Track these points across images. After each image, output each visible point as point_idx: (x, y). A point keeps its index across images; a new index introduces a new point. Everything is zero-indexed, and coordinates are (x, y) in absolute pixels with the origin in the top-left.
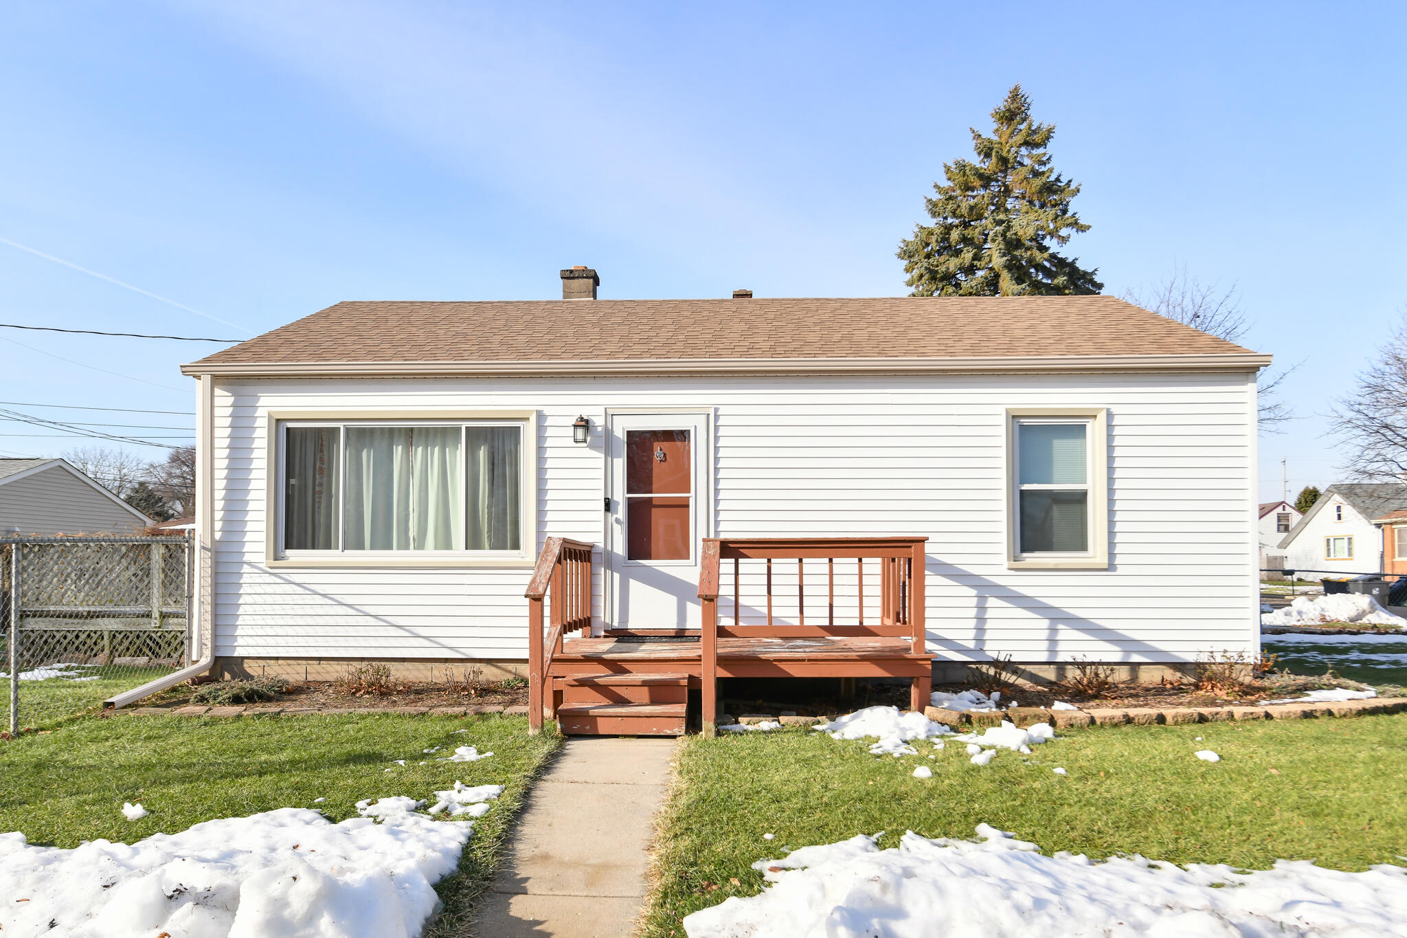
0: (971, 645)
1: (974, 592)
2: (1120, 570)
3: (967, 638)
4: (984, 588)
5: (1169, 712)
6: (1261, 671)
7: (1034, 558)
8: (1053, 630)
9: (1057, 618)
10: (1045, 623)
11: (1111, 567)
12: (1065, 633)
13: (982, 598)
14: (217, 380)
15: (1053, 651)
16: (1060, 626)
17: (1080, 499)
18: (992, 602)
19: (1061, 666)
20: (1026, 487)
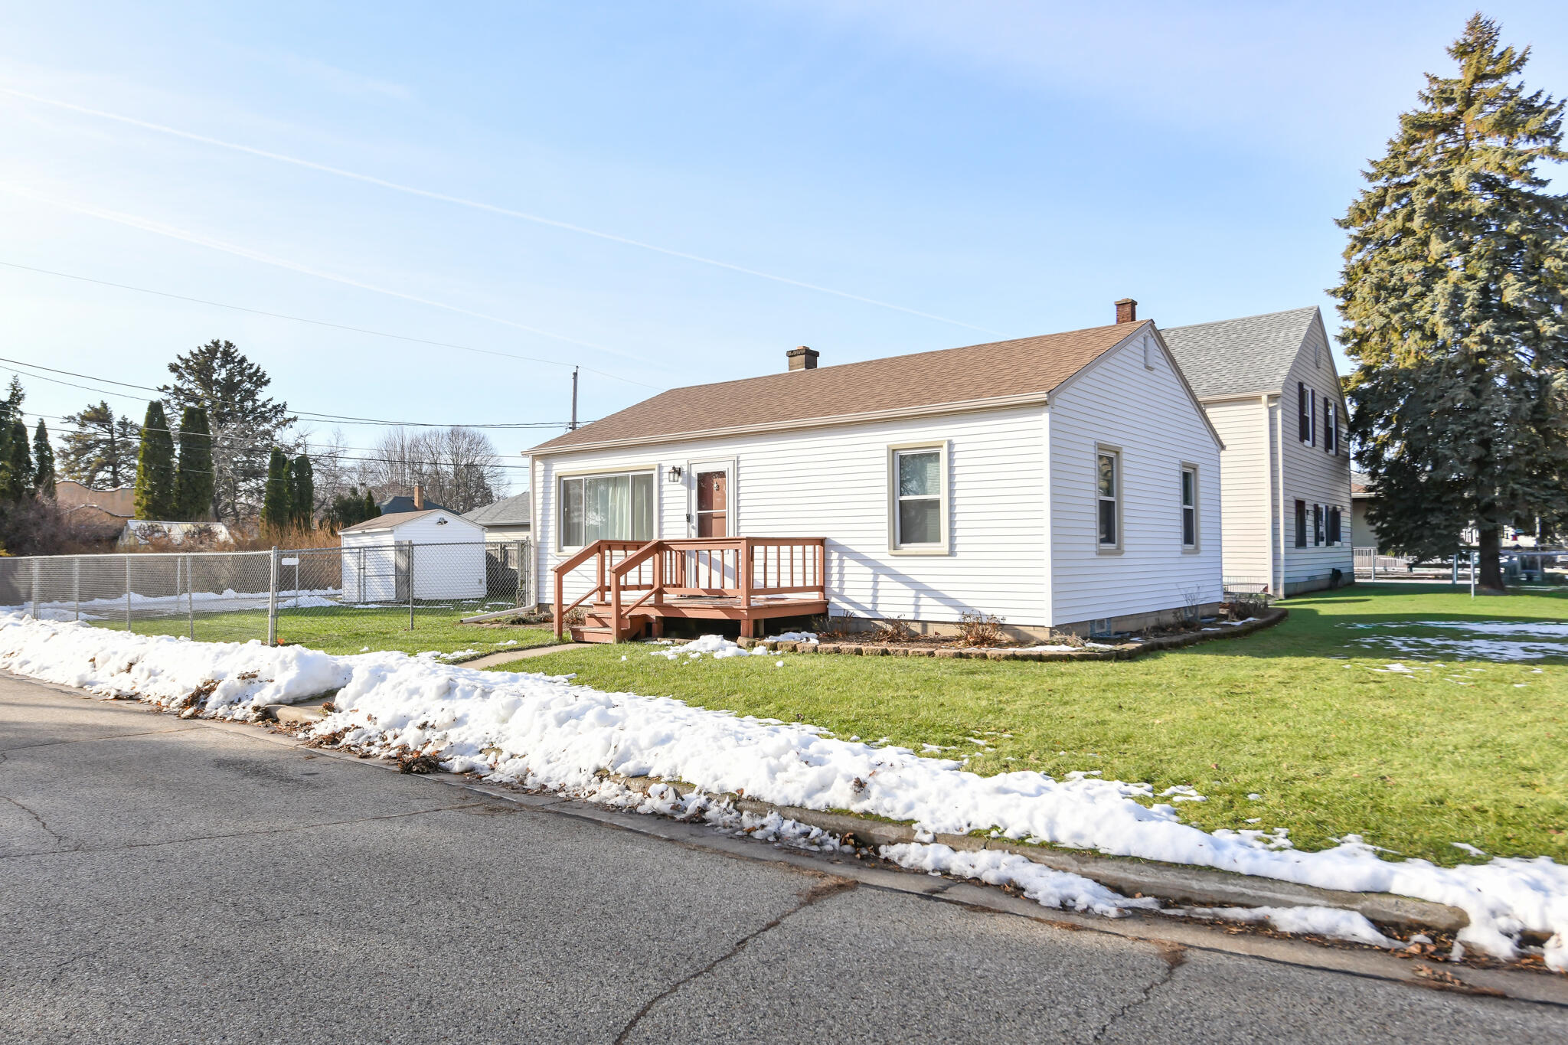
0: (870, 607)
1: (871, 571)
2: (959, 556)
3: (866, 601)
4: (878, 568)
5: (863, 647)
6: (1052, 631)
7: (909, 548)
8: (918, 598)
9: (920, 589)
10: (913, 593)
11: (952, 553)
12: (925, 600)
13: (876, 575)
14: (535, 457)
15: (917, 613)
16: (922, 595)
17: (935, 504)
18: (882, 578)
19: (925, 623)
20: (904, 498)
